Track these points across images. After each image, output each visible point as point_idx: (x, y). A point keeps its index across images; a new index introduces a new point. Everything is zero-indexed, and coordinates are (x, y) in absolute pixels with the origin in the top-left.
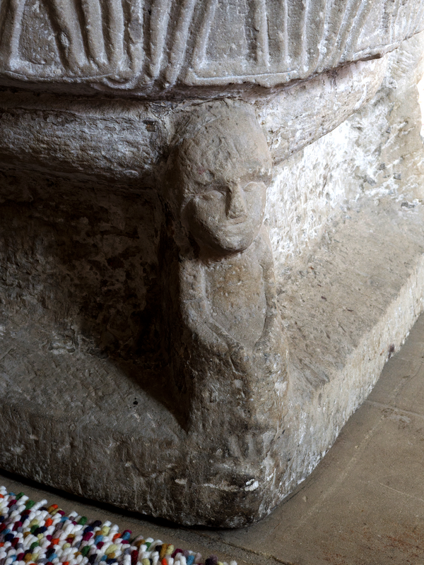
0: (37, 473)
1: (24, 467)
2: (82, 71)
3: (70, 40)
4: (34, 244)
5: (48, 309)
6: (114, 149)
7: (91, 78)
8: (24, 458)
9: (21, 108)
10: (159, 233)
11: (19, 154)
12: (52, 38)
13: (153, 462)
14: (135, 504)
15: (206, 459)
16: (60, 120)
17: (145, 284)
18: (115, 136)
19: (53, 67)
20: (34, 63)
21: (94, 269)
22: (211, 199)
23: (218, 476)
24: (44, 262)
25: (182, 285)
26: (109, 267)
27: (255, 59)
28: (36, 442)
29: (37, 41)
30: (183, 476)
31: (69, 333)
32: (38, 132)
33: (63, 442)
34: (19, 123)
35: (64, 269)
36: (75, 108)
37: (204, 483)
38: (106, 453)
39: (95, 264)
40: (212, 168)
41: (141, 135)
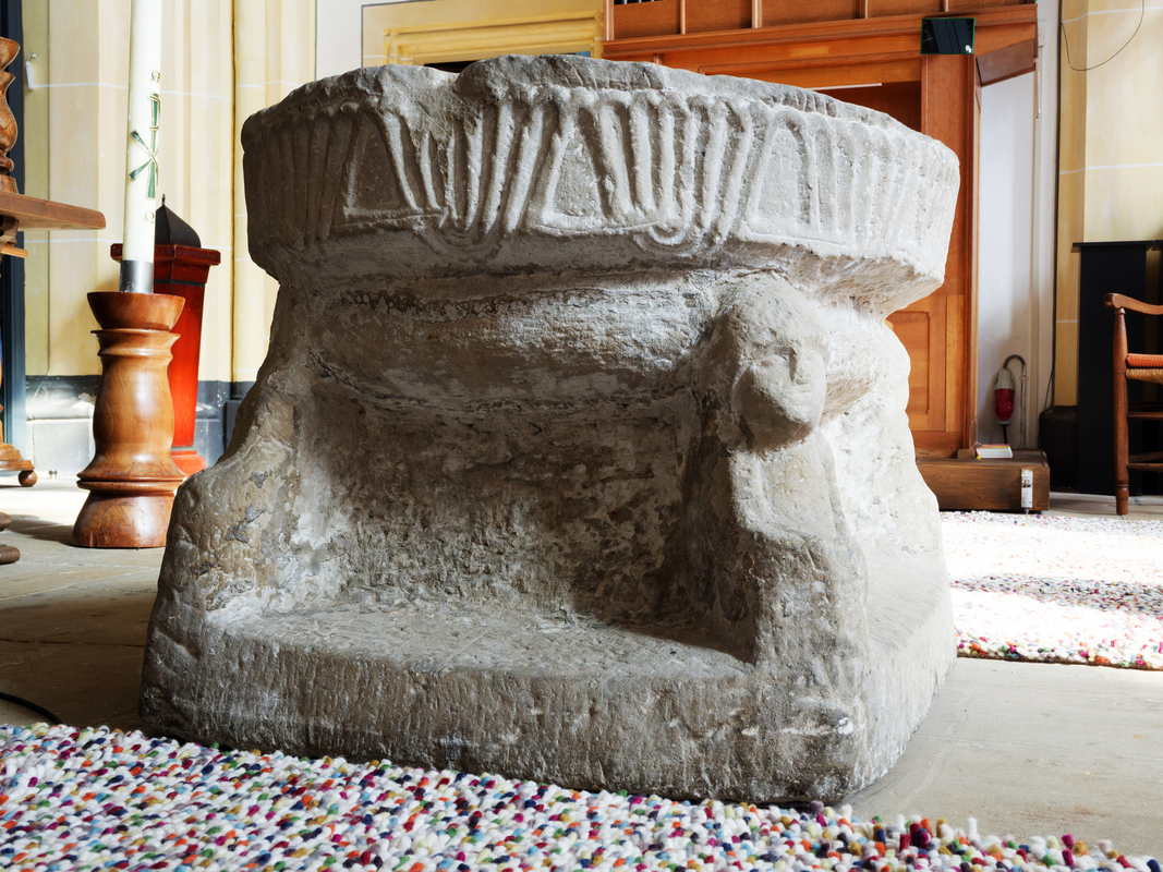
0: (539, 765)
1: (519, 762)
2: (627, 219)
3: (615, 184)
4: (510, 512)
5: (527, 592)
6: (647, 331)
7: (636, 227)
8: (519, 747)
9: (537, 292)
10: (684, 457)
11: (527, 353)
12: (593, 184)
13: (710, 712)
14: (683, 781)
15: (784, 693)
16: (583, 300)
17: (662, 533)
18: (649, 314)
19: (592, 218)
20: (570, 214)
21: (592, 530)
22: (772, 364)
23: (801, 715)
24: (524, 532)
25: (734, 481)
26: (612, 523)
27: (808, 221)
28: (540, 718)
29: (577, 189)
30: (753, 723)
31: (560, 615)
32: (555, 319)
33: (579, 710)
34: (532, 312)
35: (550, 538)
36: (603, 284)
37: (783, 728)
38: (641, 713)
39: (595, 523)
40: (773, 327)
41: (680, 312)
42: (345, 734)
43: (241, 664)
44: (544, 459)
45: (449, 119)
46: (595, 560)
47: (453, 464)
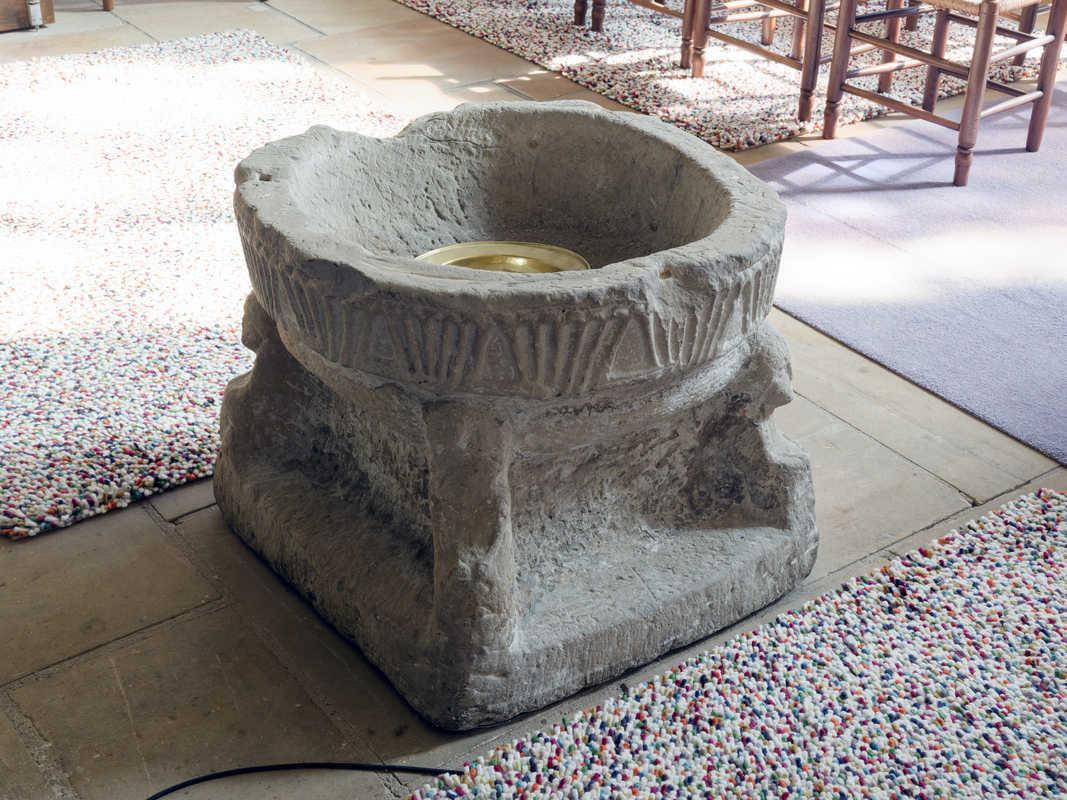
8: (701, 625)
23: (809, 542)
31: (645, 534)
33: (728, 592)
37: (804, 552)
42: (611, 668)
43: (538, 666)
44: (618, 449)
45: (682, 307)
46: (652, 494)
47: (566, 472)
